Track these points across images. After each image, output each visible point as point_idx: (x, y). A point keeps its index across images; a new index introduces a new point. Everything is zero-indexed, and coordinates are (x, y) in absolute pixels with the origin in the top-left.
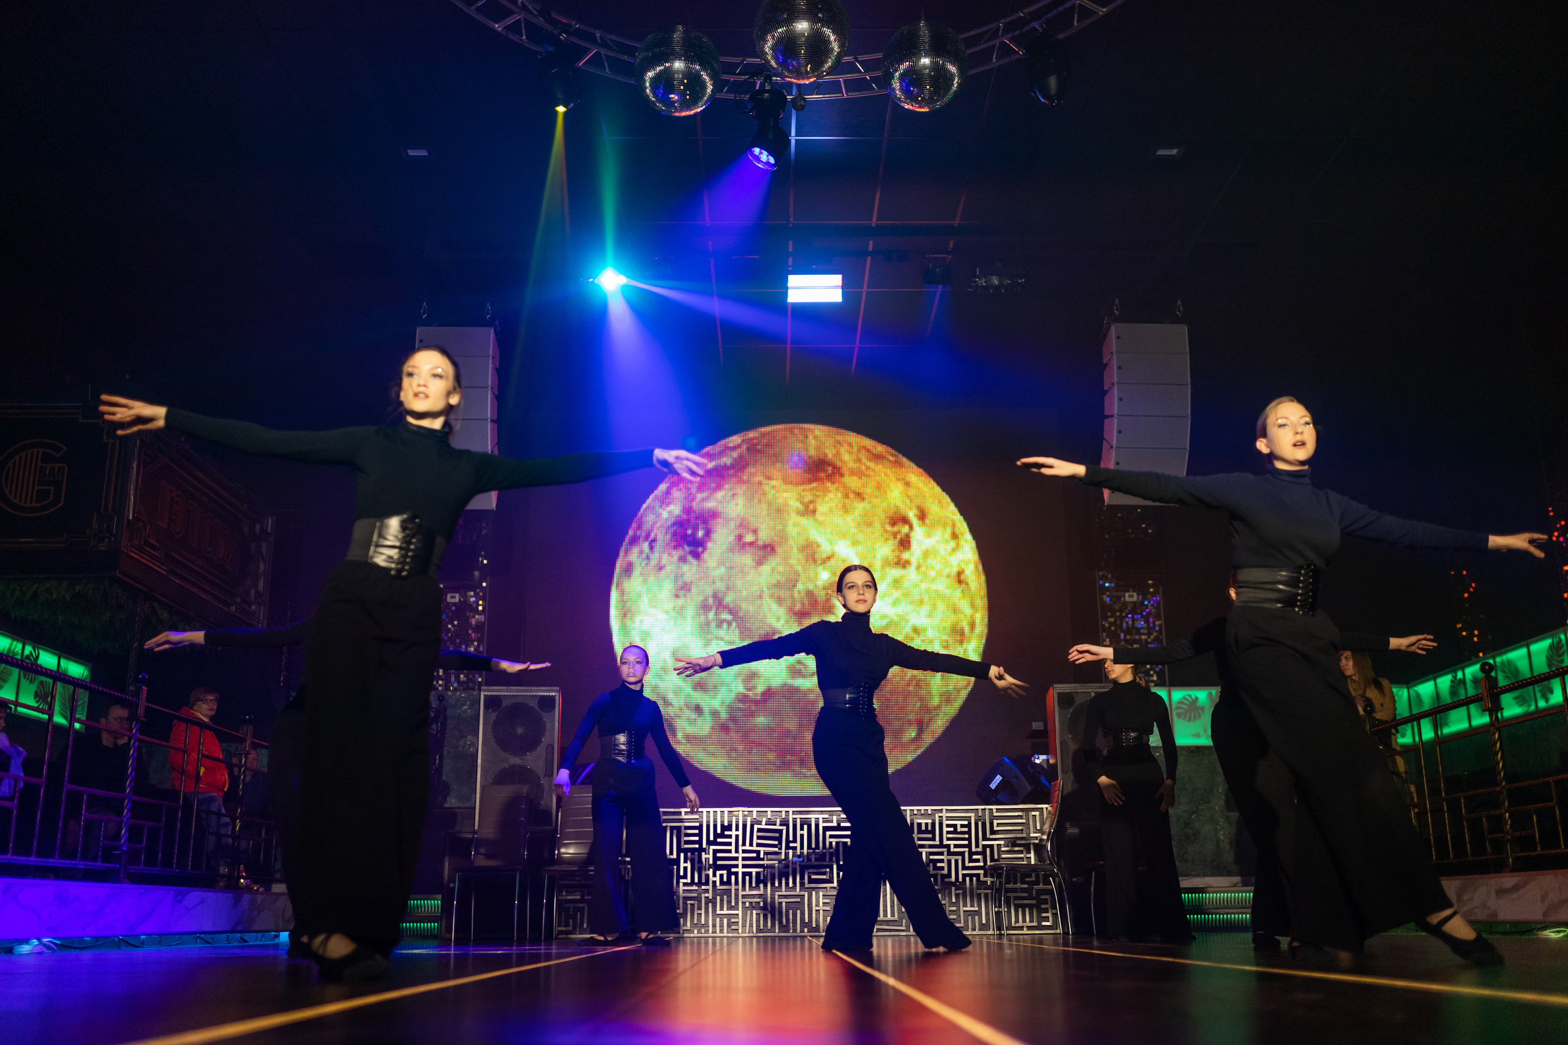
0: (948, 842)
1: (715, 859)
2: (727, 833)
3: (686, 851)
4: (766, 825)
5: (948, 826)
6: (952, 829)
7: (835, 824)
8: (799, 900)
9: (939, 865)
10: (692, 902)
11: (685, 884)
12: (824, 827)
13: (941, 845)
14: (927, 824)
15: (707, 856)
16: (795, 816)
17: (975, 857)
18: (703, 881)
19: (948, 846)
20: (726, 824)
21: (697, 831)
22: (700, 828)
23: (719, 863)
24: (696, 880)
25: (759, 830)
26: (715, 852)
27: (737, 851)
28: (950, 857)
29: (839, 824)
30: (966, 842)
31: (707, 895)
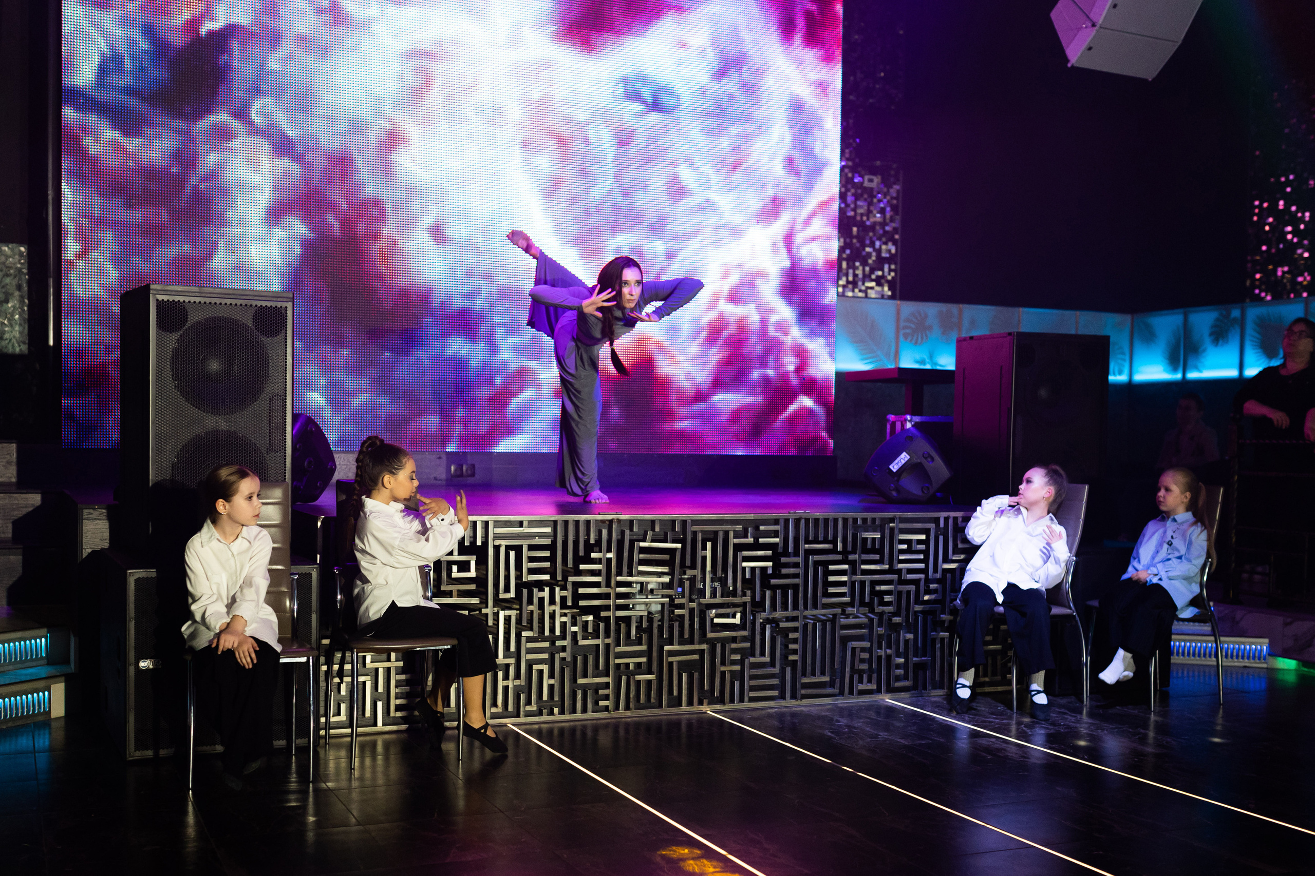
0: (901, 566)
1: (577, 597)
2: (593, 555)
3: (530, 585)
4: (653, 541)
5: (902, 542)
6: (905, 547)
7: (750, 540)
8: (696, 657)
9: (887, 598)
10: (540, 667)
11: (529, 639)
12: (735, 545)
13: (891, 571)
14: (874, 539)
15: (564, 593)
16: (695, 528)
17: (933, 586)
18: (558, 633)
19: (899, 572)
20: (592, 541)
21: (547, 554)
22: (552, 547)
23: (582, 603)
24: (547, 633)
25: (643, 550)
26: (577, 585)
27: (608, 585)
28: (901, 588)
29: (756, 540)
30: (922, 566)
31: (563, 654)
